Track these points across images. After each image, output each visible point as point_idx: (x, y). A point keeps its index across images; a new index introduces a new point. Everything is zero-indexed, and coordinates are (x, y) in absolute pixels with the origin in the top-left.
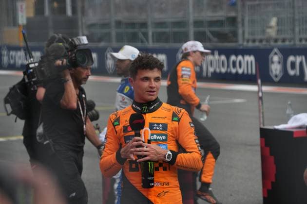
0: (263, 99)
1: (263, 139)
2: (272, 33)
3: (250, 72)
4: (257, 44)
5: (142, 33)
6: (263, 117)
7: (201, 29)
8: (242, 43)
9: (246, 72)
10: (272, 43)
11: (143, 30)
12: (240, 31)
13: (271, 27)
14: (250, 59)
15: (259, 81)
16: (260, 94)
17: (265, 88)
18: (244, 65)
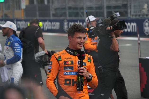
0: (141, 44)
1: (141, 64)
2: (145, 11)
3: (134, 31)
4: (137, 17)
5: (81, 12)
6: (140, 53)
7: (110, 10)
8: (130, 17)
9: (132, 31)
10: (145, 17)
11: (82, 11)
12: (129, 11)
13: (144, 9)
14: (134, 24)
15: (139, 35)
16: (139, 42)
17: (142, 39)
18: (131, 27)
